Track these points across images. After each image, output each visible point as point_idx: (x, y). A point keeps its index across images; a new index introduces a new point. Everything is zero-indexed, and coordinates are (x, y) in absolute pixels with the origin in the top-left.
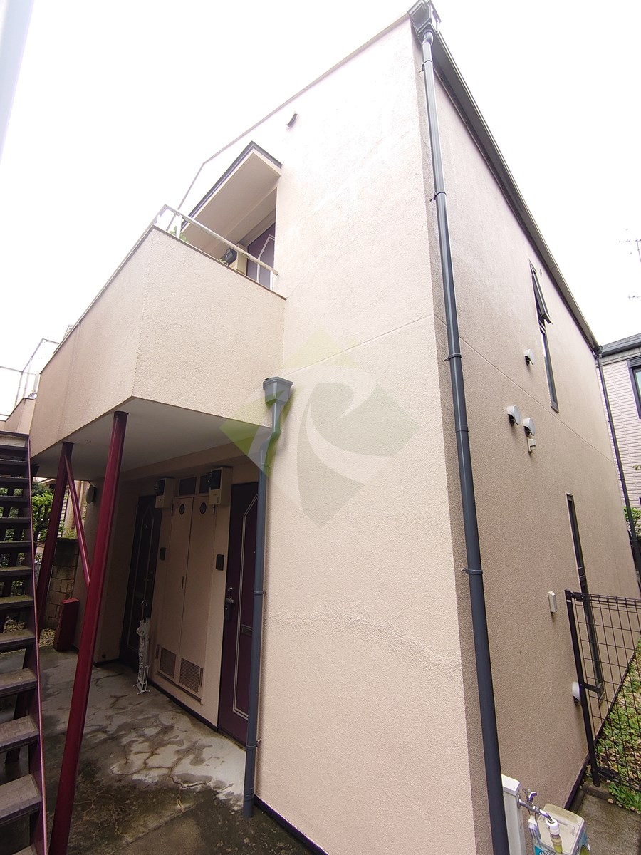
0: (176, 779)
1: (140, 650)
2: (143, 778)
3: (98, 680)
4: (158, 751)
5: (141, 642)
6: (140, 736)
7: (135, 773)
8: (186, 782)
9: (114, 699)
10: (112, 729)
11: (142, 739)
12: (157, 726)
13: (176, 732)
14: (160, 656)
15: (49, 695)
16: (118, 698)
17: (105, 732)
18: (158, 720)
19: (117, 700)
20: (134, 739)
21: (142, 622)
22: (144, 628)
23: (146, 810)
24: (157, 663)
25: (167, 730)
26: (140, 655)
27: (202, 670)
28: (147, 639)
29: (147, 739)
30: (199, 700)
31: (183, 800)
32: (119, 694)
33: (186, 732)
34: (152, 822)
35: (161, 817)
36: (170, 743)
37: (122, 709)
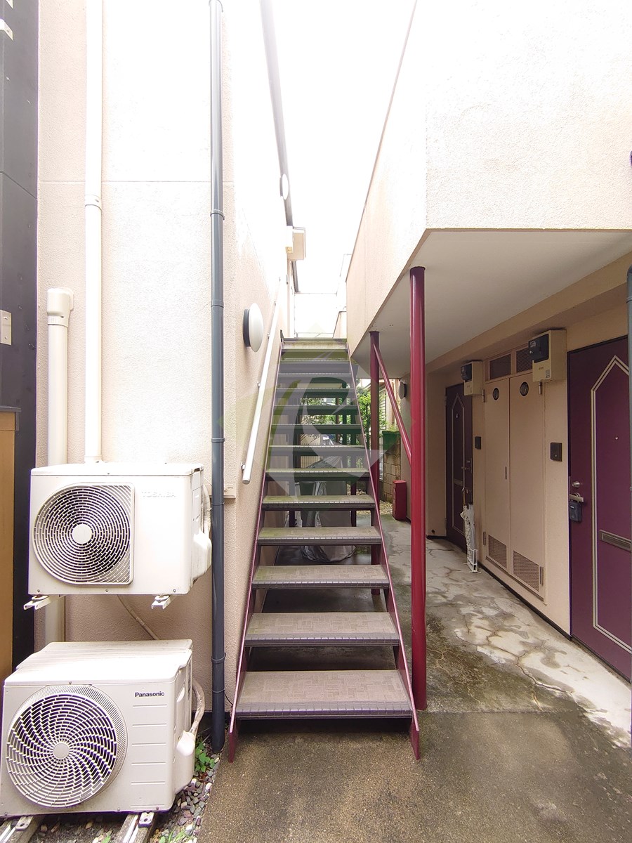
0: (527, 671)
1: (467, 533)
2: (489, 654)
3: (431, 550)
4: (500, 633)
5: (466, 526)
6: (479, 612)
7: (480, 645)
8: (540, 680)
9: (447, 571)
10: (451, 596)
11: (480, 616)
12: (494, 608)
13: (517, 622)
14: (487, 542)
15: (394, 552)
16: (451, 571)
17: (444, 597)
18: (494, 602)
19: (451, 572)
20: (472, 612)
21: (465, 507)
22: (467, 514)
23: (498, 687)
24: (485, 550)
25: (506, 616)
26: (467, 537)
27: (542, 569)
28: (472, 525)
29: (486, 618)
30: (542, 599)
31: (539, 698)
32: (453, 567)
33: (528, 625)
34: (506, 704)
35: (516, 703)
36: (512, 630)
37: (458, 581)
